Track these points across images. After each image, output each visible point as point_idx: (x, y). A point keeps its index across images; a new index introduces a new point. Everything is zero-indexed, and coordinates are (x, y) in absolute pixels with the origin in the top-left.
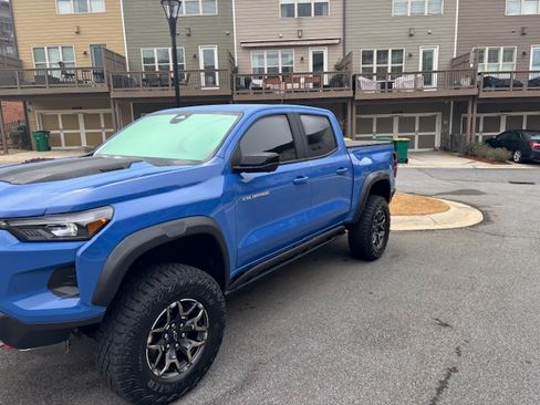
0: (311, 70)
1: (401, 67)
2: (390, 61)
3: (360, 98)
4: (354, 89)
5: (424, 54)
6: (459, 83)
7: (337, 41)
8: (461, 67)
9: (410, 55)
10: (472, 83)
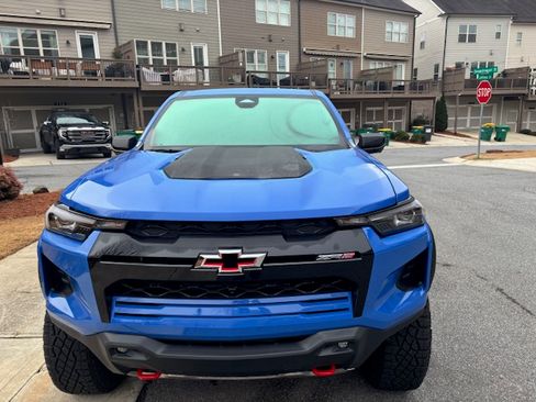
0: (80, 56)
1: (176, 61)
2: (165, 55)
3: (147, 89)
4: (139, 80)
5: (195, 49)
6: (232, 80)
7: (108, 26)
8: (230, 65)
9: (183, 50)
10: (243, 80)
